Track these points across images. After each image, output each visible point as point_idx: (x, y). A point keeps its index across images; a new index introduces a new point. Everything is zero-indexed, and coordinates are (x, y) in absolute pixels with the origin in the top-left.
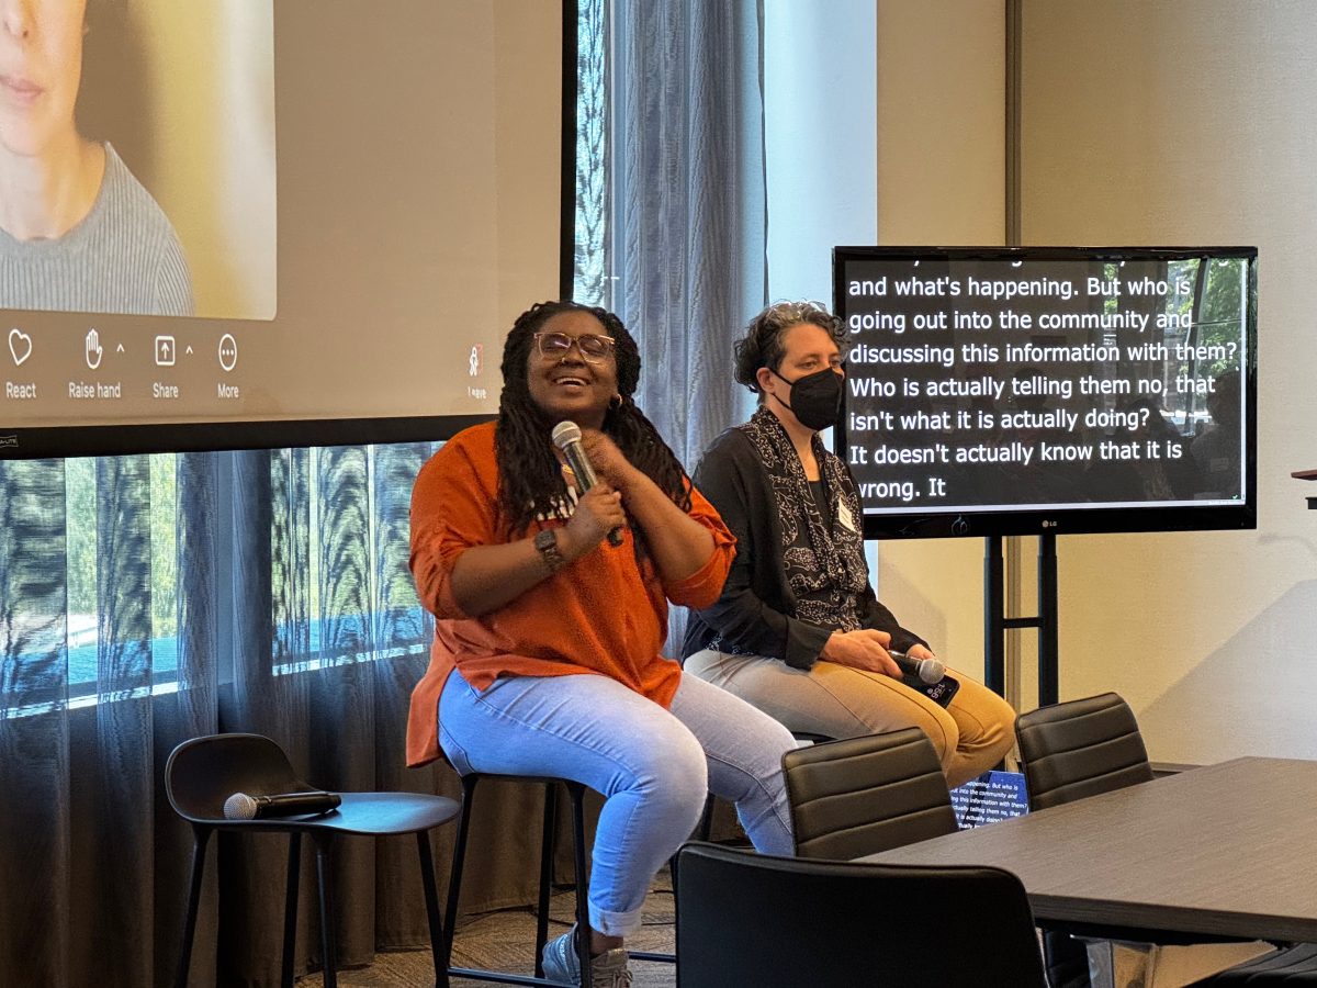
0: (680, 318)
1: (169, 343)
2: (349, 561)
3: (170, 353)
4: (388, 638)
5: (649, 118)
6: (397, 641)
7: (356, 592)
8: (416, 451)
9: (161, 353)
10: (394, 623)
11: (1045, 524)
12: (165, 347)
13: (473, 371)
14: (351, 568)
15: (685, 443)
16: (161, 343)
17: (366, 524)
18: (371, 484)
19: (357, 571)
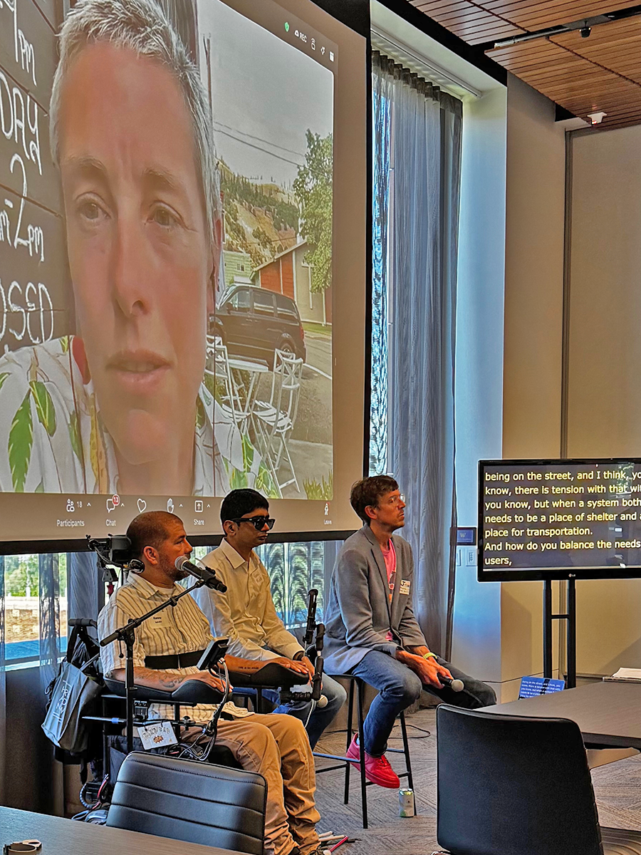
0: (417, 488)
1: (201, 503)
2: (277, 589)
3: (201, 507)
4: (293, 621)
5: (405, 406)
6: (296, 622)
7: (279, 602)
8: (306, 545)
9: (197, 507)
10: (295, 614)
11: (570, 575)
12: (199, 505)
13: (326, 513)
14: (277, 592)
15: (419, 539)
16: (197, 503)
17: (283, 573)
18: (286, 557)
19: (280, 593)
